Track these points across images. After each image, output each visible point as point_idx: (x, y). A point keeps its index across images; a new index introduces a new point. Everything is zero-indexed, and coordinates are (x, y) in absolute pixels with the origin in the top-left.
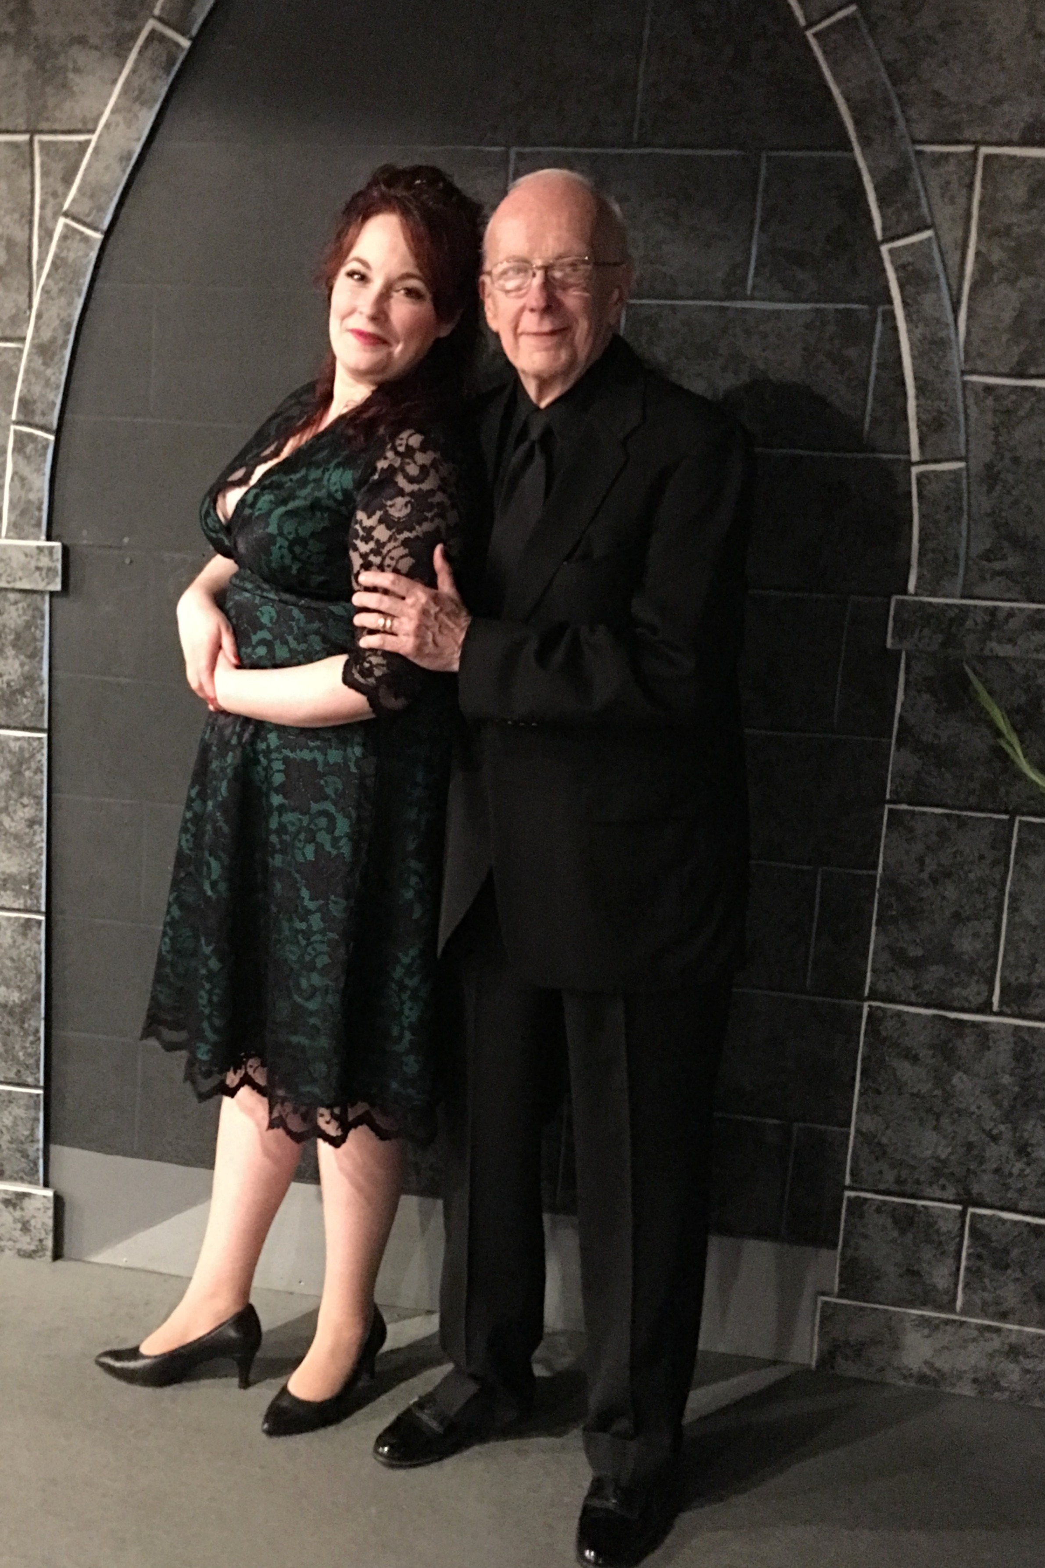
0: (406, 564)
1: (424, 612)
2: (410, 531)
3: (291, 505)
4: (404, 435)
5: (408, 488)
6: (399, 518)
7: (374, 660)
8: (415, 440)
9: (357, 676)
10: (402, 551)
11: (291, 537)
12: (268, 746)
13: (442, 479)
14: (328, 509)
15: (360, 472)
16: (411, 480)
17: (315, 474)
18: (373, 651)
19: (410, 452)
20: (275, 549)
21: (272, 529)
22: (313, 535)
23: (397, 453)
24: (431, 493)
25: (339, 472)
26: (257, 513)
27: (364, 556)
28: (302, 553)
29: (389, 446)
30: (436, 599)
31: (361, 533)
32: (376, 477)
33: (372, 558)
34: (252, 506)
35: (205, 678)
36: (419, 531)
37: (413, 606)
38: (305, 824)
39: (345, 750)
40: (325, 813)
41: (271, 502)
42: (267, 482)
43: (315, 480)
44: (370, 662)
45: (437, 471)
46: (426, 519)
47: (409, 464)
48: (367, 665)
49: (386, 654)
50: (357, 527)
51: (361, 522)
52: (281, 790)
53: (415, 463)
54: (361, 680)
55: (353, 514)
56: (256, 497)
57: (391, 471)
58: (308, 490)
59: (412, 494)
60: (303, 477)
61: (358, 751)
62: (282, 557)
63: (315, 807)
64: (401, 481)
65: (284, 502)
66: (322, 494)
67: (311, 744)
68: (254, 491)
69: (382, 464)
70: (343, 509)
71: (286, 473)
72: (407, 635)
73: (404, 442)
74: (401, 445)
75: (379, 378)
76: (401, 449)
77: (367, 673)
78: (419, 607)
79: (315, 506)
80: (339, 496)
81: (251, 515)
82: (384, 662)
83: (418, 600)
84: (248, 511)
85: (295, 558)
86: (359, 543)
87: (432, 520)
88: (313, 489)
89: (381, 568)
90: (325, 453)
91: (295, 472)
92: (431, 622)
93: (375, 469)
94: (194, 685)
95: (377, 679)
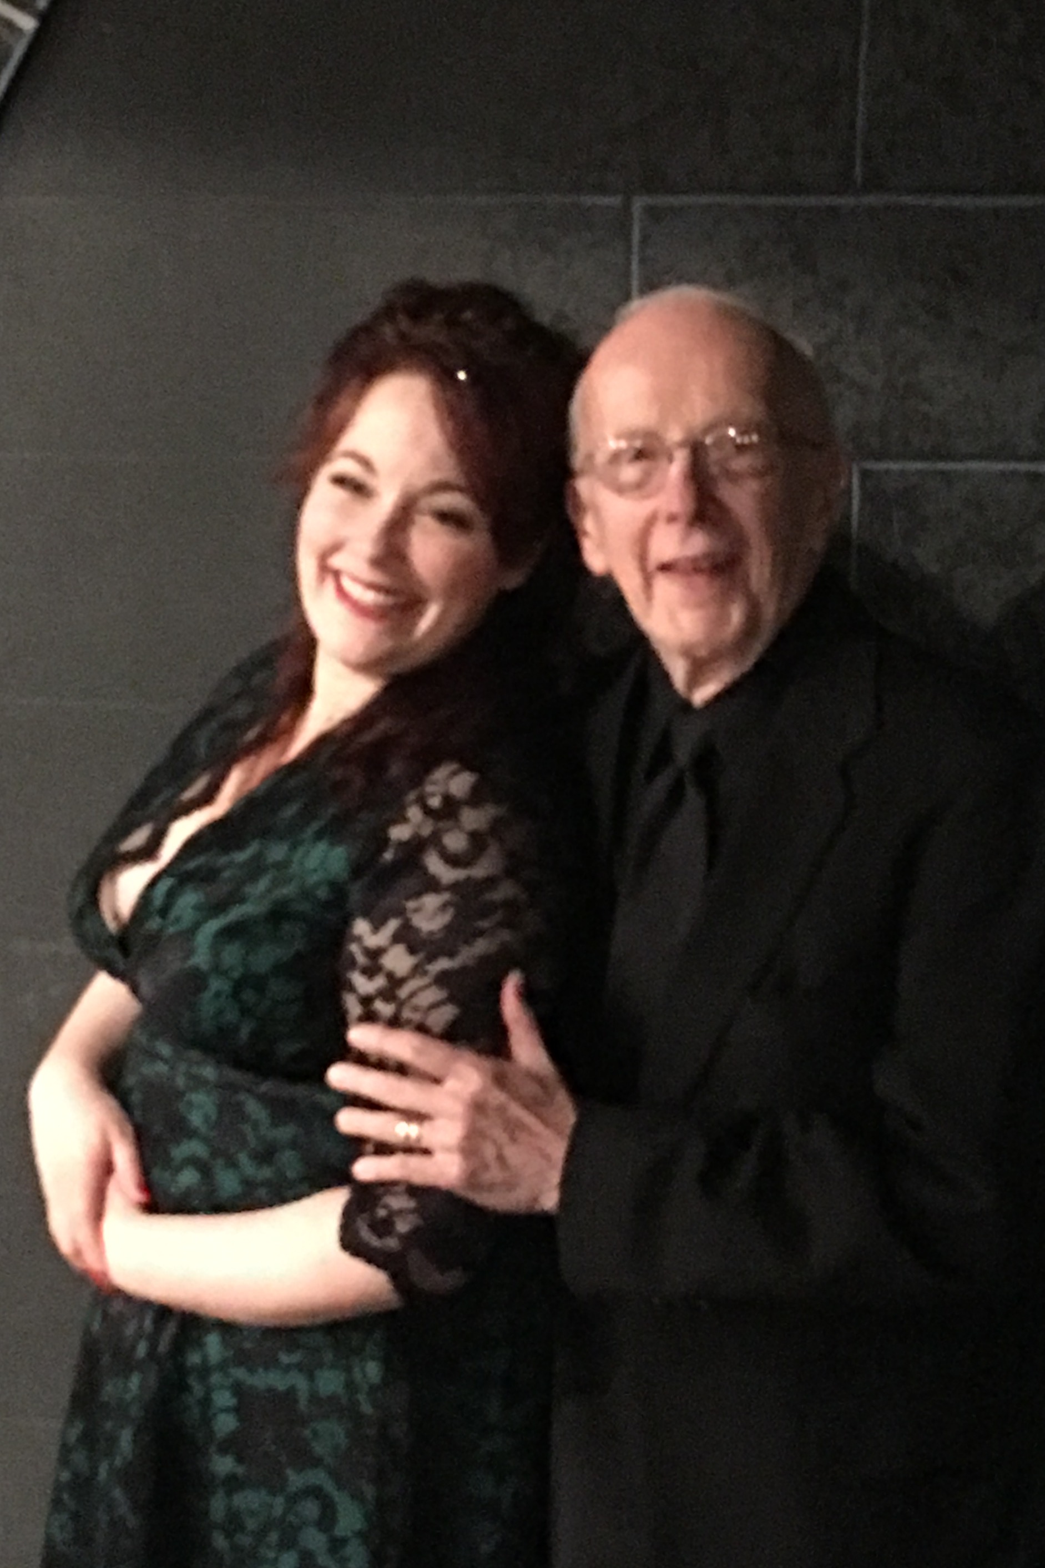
0: (441, 1017)
1: (479, 1105)
5: (447, 874)
6: (431, 933)
7: (396, 1202)
9: (365, 1233)
10: (435, 994)
12: (205, 1359)
13: (511, 855)
15: (360, 846)
18: (386, 1186)
20: (205, 998)
22: (279, 969)
23: (427, 811)
28: (257, 1003)
29: (411, 798)
30: (505, 1079)
32: (388, 856)
33: (378, 1004)
34: (163, 913)
35: (84, 1234)
37: (456, 1095)
38: (278, 1511)
39: (348, 1370)
40: (315, 1492)
41: (197, 906)
42: (192, 865)
43: (276, 865)
44: (387, 1207)
47: (448, 830)
50: (356, 947)
52: (230, 1445)
53: (461, 828)
55: (345, 929)
56: (172, 897)
58: (263, 884)
60: (256, 856)
61: (373, 1370)
62: (220, 1014)
63: (296, 1480)
65: (218, 908)
67: (285, 1359)
68: (167, 879)
69: (399, 833)
70: (329, 918)
71: (224, 849)
72: (450, 1152)
73: (439, 788)
75: (395, 668)
77: (383, 1228)
78: (467, 1097)
79: (280, 915)
80: (322, 893)
83: (465, 1082)
84: (154, 924)
85: (244, 1014)
86: (356, 977)
87: (492, 932)
88: (275, 883)
89: (397, 1023)
90: (293, 809)
91: (240, 847)
92: (493, 1124)
94: (65, 1245)
95: (403, 1238)
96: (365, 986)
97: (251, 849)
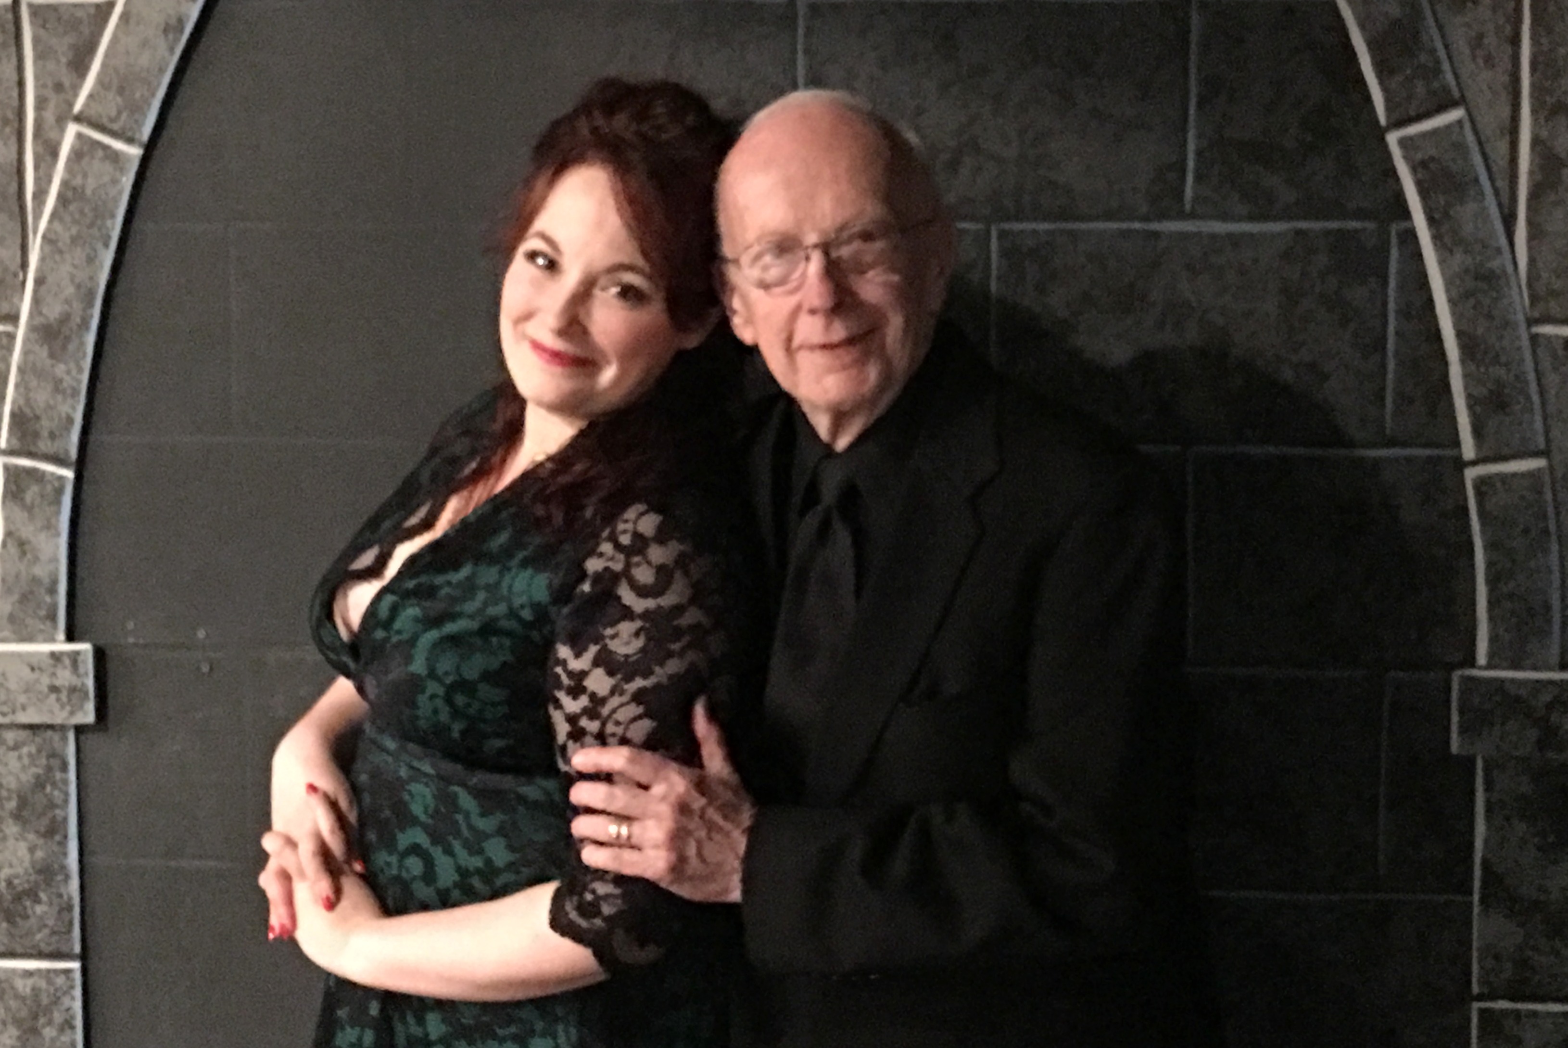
0: (641, 729)
1: (683, 809)
2: (645, 676)
3: (450, 628)
4: (631, 514)
5: (638, 605)
6: (627, 656)
7: (602, 888)
8: (648, 524)
9: (573, 915)
10: (634, 710)
11: (448, 680)
13: (696, 585)
14: (509, 634)
15: (561, 574)
16: (642, 592)
17: (489, 574)
18: (600, 874)
19: (639, 544)
20: (422, 700)
21: (418, 666)
22: (487, 676)
23: (618, 546)
24: (678, 610)
25: (526, 575)
26: (395, 639)
27: (572, 719)
28: (469, 705)
29: (605, 533)
30: (701, 785)
31: (565, 680)
32: (586, 586)
33: (584, 722)
34: (387, 625)
36: (660, 674)
37: (664, 798)
41: (416, 620)
42: (411, 584)
43: (488, 588)
44: (593, 892)
45: (686, 573)
46: (670, 655)
47: (638, 565)
48: (589, 897)
49: (620, 879)
50: (559, 670)
51: (564, 663)
53: (649, 563)
54: (583, 923)
55: (549, 646)
56: (394, 610)
57: (610, 577)
58: (478, 600)
59: (646, 615)
60: (468, 578)
62: (435, 711)
64: (627, 596)
65: (435, 622)
66: (498, 610)
67: (501, 1031)
68: (390, 599)
69: (594, 565)
70: (535, 635)
71: (442, 569)
72: (656, 847)
73: (629, 526)
74: (625, 532)
76: (625, 540)
77: (589, 910)
78: (672, 798)
79: (488, 629)
80: (527, 614)
81: (386, 640)
82: (617, 891)
83: (671, 786)
85: (456, 713)
86: (562, 696)
87: (681, 654)
88: (486, 602)
89: (602, 739)
90: (503, 538)
92: (694, 824)
93: (583, 576)
95: (607, 919)
96: (572, 705)
97: (465, 571)
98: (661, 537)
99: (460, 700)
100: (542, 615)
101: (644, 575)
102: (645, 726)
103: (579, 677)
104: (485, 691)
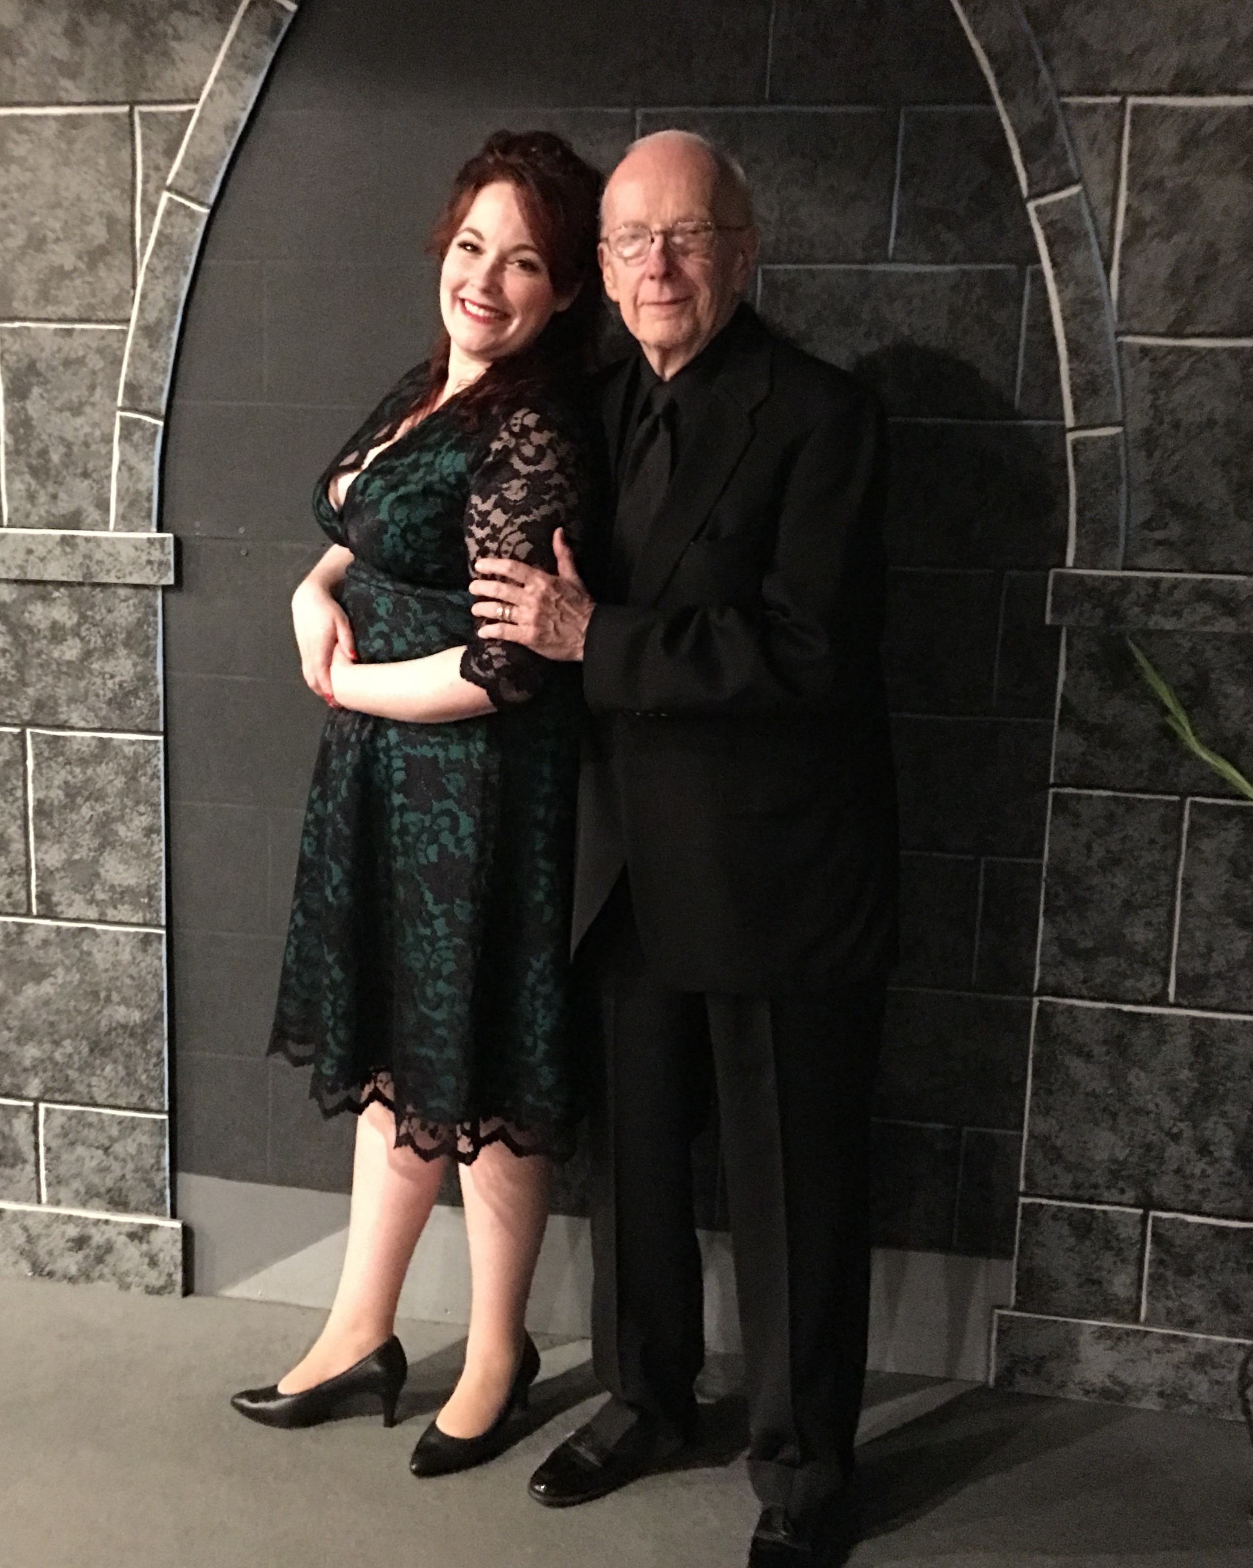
0: (525, 549)
1: (544, 600)
2: (528, 513)
3: (402, 490)
4: (519, 414)
5: (524, 469)
6: (515, 501)
7: (494, 651)
8: (531, 420)
9: (476, 669)
10: (518, 536)
11: (402, 525)
12: (388, 743)
13: (561, 461)
14: (440, 494)
15: (473, 454)
16: (527, 461)
17: (427, 458)
18: (492, 641)
19: (525, 430)
20: (386, 537)
21: (383, 515)
22: (427, 521)
23: (512, 433)
24: (549, 474)
25: (451, 455)
26: (367, 500)
27: (480, 542)
28: (415, 541)
29: (503, 426)
30: (556, 585)
31: (477, 518)
32: (490, 459)
33: (488, 544)
34: (363, 492)
35: (321, 674)
36: (536, 515)
37: (532, 593)
38: (427, 824)
39: (467, 746)
40: (448, 812)
41: (381, 488)
42: (379, 466)
43: (426, 464)
44: (488, 653)
45: (555, 451)
46: (543, 502)
47: (524, 444)
48: (485, 657)
49: (506, 644)
50: (473, 511)
51: (476, 507)
52: (403, 788)
53: (531, 443)
54: (480, 673)
55: (466, 499)
56: (367, 484)
57: (506, 452)
58: (421, 473)
59: (528, 476)
60: (414, 461)
61: (481, 746)
62: (394, 546)
63: (436, 806)
64: (517, 463)
65: (394, 488)
66: (434, 478)
67: (432, 740)
68: (364, 477)
69: (496, 446)
70: (457, 494)
71: (398, 457)
72: (526, 624)
73: (519, 421)
74: (515, 425)
75: (493, 354)
76: (516, 429)
77: (485, 665)
78: (538, 594)
79: (427, 491)
80: (452, 479)
81: (363, 501)
82: (503, 653)
83: (537, 586)
84: (358, 498)
85: (408, 546)
86: (474, 528)
87: (550, 503)
88: (425, 474)
89: (498, 554)
90: (438, 435)
91: (407, 456)
92: (552, 610)
93: (488, 452)
94: (311, 683)
95: (497, 671)
96: (480, 533)
97: (413, 456)
98: (539, 428)
99: (410, 537)
100: (461, 479)
101: (528, 451)
102: (527, 547)
103: (485, 514)
104: (426, 532)
